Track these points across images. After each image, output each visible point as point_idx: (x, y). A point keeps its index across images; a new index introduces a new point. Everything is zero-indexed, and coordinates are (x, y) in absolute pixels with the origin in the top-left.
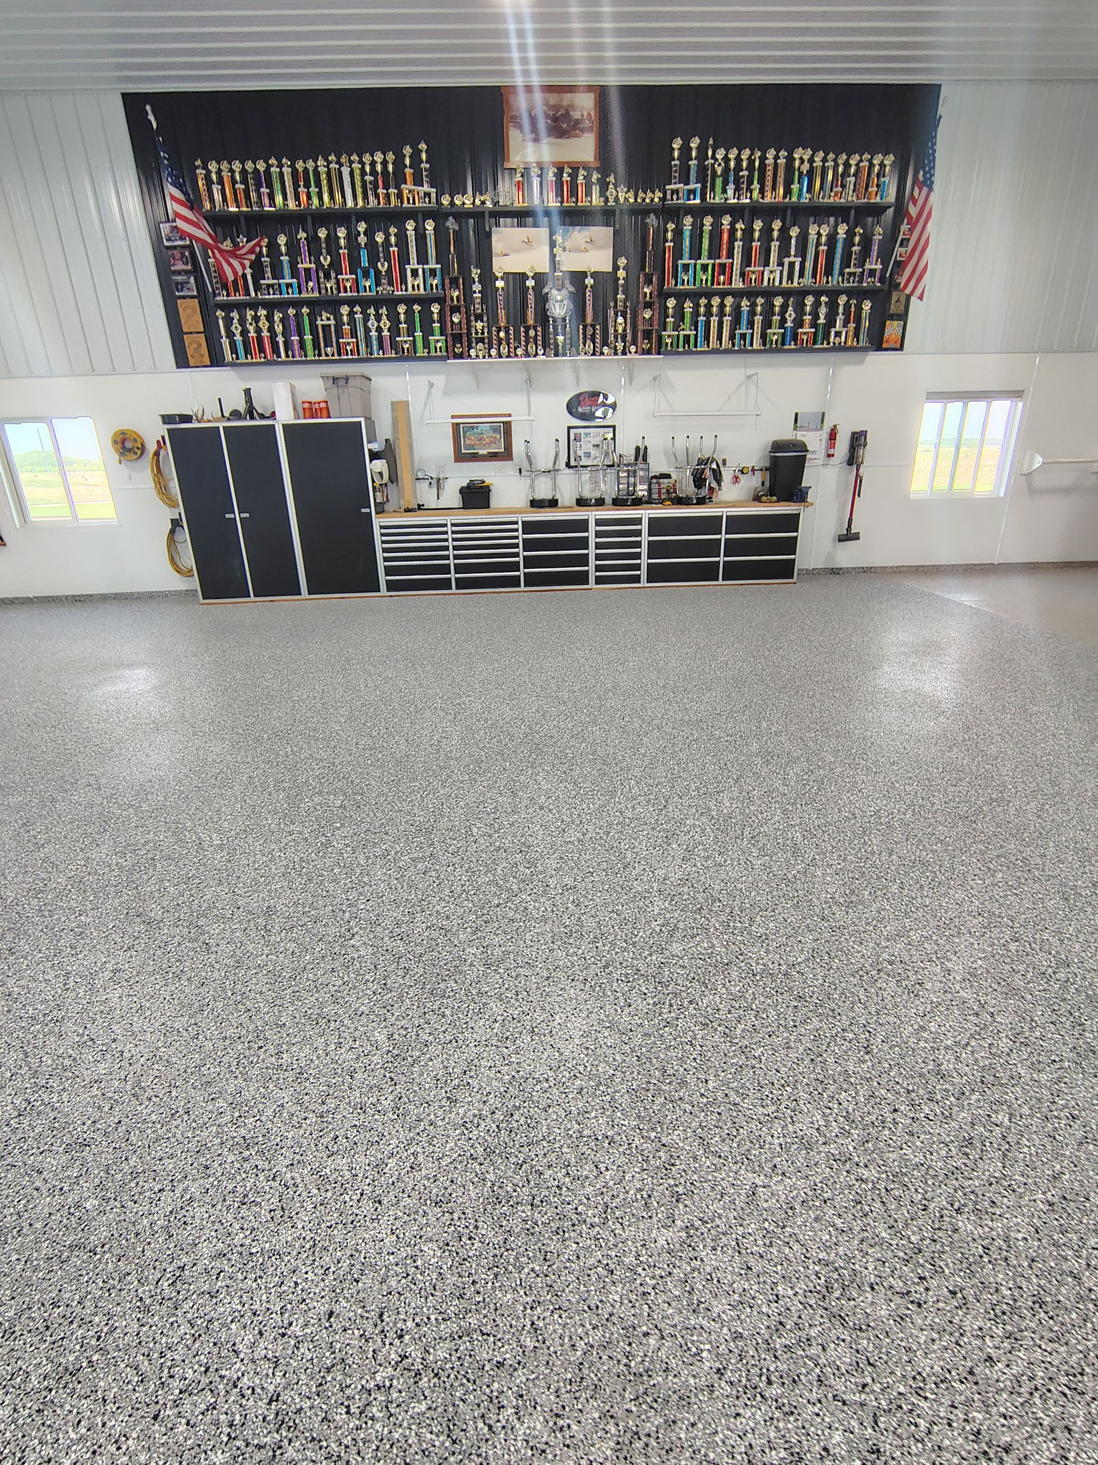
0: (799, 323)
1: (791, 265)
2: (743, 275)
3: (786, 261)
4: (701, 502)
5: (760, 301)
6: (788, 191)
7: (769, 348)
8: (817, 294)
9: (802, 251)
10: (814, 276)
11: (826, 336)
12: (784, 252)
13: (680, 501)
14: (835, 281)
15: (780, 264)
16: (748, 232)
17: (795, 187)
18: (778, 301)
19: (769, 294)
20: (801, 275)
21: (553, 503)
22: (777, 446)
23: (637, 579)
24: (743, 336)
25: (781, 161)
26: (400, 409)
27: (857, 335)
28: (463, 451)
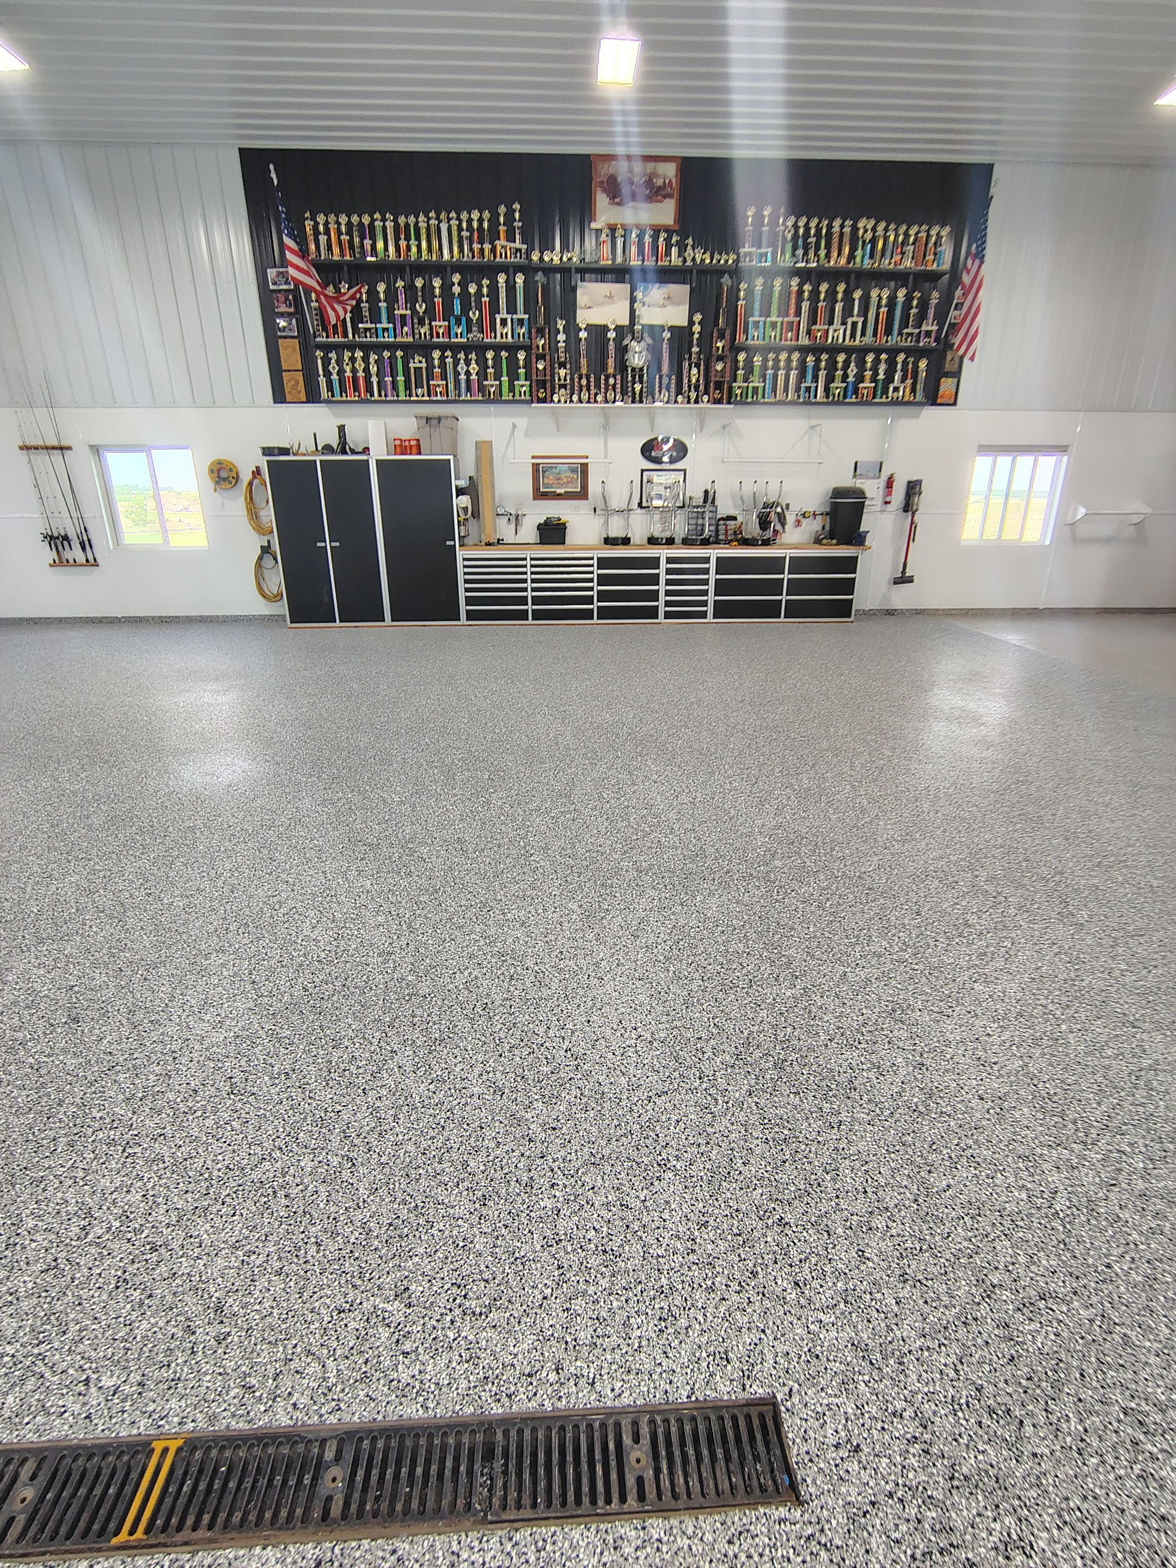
0: (860, 378)
1: (854, 324)
2: (809, 332)
3: (850, 321)
4: (766, 543)
5: (824, 357)
6: (851, 257)
7: (831, 401)
8: (878, 351)
9: (864, 312)
10: (875, 335)
11: (885, 391)
12: (847, 312)
13: (746, 542)
14: (894, 340)
15: (844, 323)
16: (815, 293)
17: (859, 253)
18: (841, 358)
19: (834, 350)
20: (863, 334)
21: (626, 541)
22: (838, 493)
23: (703, 615)
24: (808, 389)
25: (847, 230)
26: (484, 449)
27: (913, 390)
28: (542, 490)
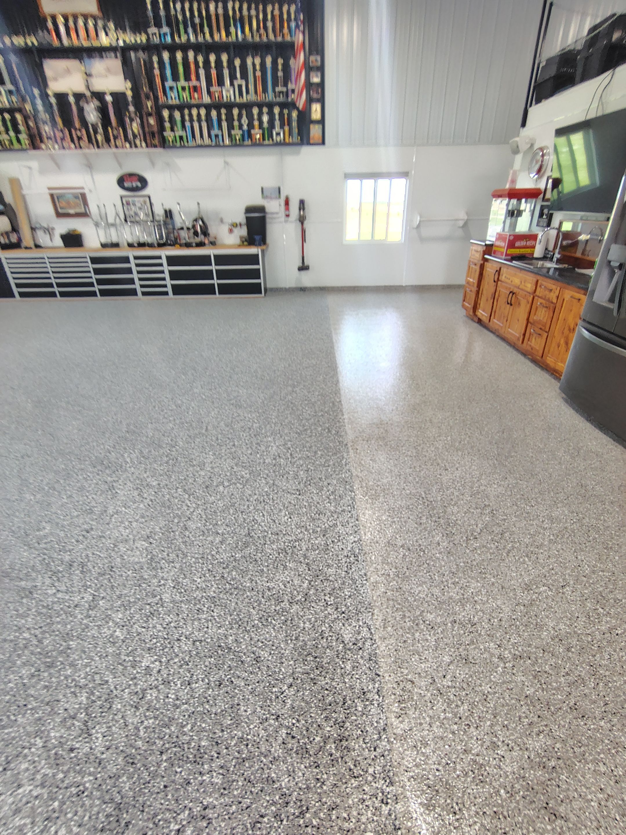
0: (251, 126)
1: (240, 87)
2: (209, 92)
3: (236, 83)
4: (210, 245)
5: (223, 111)
6: (228, 34)
7: (235, 144)
8: (260, 106)
9: (244, 75)
10: (256, 92)
11: (271, 136)
12: (233, 78)
14: (270, 97)
15: (232, 84)
16: (207, 63)
17: (232, 30)
18: (235, 111)
19: (229, 106)
20: (247, 92)
21: (116, 245)
22: (249, 210)
24: (217, 136)
25: (220, 11)
27: (290, 133)
28: (60, 211)
